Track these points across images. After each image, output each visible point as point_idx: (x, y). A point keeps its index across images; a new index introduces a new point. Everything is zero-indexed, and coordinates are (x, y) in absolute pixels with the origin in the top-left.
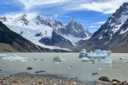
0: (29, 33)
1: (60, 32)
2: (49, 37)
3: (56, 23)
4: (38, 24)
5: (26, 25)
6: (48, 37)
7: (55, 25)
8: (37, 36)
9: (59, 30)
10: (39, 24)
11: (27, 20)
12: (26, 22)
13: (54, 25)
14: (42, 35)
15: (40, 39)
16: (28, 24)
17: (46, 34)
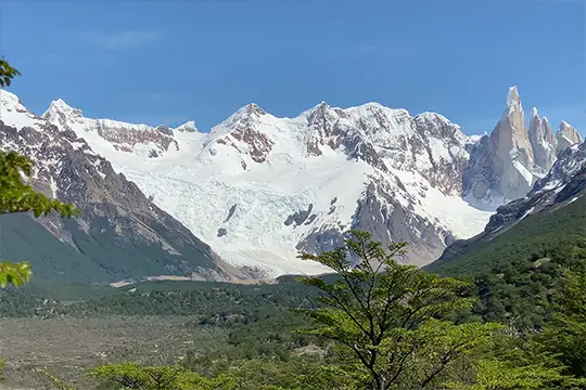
0: (263, 212)
1: (443, 182)
2: (342, 228)
3: (420, 130)
4: (313, 149)
5: (259, 161)
6: (337, 227)
7: (409, 147)
8: (294, 223)
9: (435, 168)
10: (320, 153)
11: (262, 137)
12: (259, 145)
13: (404, 146)
14: (314, 216)
15: (305, 236)
16: (269, 156)
17: (332, 211)
